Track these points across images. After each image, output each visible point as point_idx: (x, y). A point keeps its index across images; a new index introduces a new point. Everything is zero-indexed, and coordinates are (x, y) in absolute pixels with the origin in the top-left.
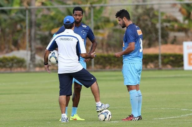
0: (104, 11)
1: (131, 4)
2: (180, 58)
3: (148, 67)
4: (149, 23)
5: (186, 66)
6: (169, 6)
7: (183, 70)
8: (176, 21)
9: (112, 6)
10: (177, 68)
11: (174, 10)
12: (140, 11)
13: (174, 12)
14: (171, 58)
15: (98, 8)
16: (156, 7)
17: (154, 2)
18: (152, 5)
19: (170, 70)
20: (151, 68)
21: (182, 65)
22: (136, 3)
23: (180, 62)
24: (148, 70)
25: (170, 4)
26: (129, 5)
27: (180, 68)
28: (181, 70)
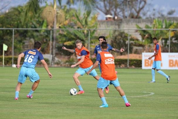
0: (95, 33)
1: (112, 29)
2: (140, 62)
3: (121, 66)
4: (122, 41)
5: (143, 67)
6: (134, 31)
7: (141, 69)
8: (138, 40)
9: (100, 30)
10: (138, 68)
11: (137, 33)
12: (117, 33)
13: (136, 35)
14: (135, 62)
15: (92, 31)
16: (126, 32)
17: (125, 29)
18: (124, 30)
19: (134, 69)
20: (123, 67)
21: (141, 66)
22: (114, 29)
23: (140, 64)
24: (121, 68)
25: (134, 30)
26: (111, 30)
27: (139, 68)
28: (140, 69)
